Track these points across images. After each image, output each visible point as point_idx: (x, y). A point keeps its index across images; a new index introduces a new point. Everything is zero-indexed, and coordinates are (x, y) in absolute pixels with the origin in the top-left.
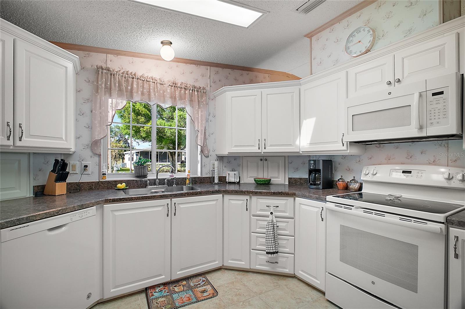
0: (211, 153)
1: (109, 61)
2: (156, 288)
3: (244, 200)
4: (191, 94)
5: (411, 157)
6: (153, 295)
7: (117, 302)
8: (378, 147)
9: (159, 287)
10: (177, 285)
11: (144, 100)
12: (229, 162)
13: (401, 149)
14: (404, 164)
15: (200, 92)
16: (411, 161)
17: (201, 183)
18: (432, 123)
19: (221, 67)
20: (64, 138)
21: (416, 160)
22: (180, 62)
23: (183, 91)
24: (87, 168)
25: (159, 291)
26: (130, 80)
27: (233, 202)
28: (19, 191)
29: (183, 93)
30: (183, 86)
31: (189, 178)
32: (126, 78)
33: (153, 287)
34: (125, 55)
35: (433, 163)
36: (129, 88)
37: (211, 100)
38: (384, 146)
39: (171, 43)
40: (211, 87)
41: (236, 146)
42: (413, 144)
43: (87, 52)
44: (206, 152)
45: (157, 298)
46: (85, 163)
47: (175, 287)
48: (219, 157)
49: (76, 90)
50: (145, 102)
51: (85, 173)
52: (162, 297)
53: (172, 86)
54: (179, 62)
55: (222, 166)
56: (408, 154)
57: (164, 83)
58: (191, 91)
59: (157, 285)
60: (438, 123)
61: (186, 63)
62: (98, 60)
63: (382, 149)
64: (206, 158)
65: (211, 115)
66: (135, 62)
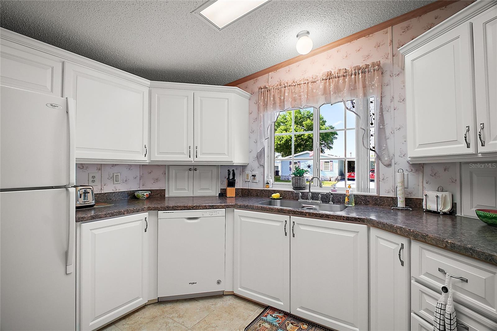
0: (397, 159)
1: (270, 78)
2: (276, 312)
3: (398, 244)
4: (353, 80)
6: (266, 316)
7: (243, 302)
9: (280, 313)
10: (294, 323)
11: (296, 106)
12: (434, 175)
15: (368, 72)
17: (376, 204)
19: (414, 16)
20: (226, 153)
22: (342, 44)
23: (341, 80)
24: (256, 177)
25: (275, 316)
26: (283, 89)
27: (382, 242)
28: (211, 191)
29: (342, 83)
30: (341, 74)
31: (348, 195)
32: (280, 89)
33: (274, 310)
34: (282, 67)
36: (282, 98)
37: (394, 76)
39: (308, 33)
40: (393, 56)
41: (421, 145)
43: (255, 79)
44: (386, 159)
45: (266, 321)
46: (254, 173)
47: (292, 323)
48: (413, 165)
49: (249, 113)
50: (298, 107)
51: (255, 181)
52: (270, 324)
53: (326, 80)
54: (340, 45)
55: (421, 181)
57: (316, 79)
58: (353, 76)
59: (280, 310)
61: (350, 41)
62: (262, 81)
64: (386, 168)
65: (397, 99)
66: (292, 69)
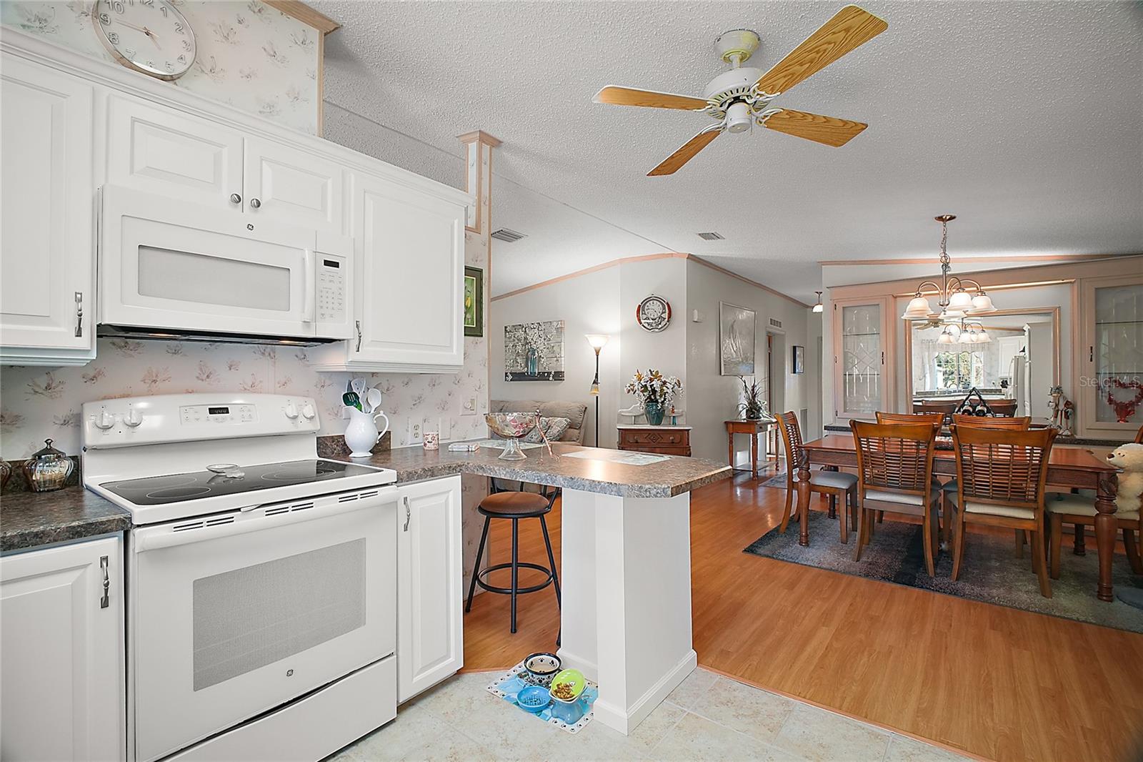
5: (208, 377)
8: (120, 347)
13: (186, 355)
14: (192, 392)
16: (208, 384)
18: (323, 315)
21: (219, 382)
35: (251, 389)
38: (138, 343)
42: (213, 347)
56: (201, 369)
60: (331, 316)
63: (132, 352)
